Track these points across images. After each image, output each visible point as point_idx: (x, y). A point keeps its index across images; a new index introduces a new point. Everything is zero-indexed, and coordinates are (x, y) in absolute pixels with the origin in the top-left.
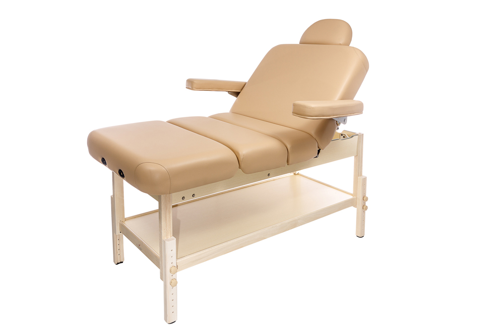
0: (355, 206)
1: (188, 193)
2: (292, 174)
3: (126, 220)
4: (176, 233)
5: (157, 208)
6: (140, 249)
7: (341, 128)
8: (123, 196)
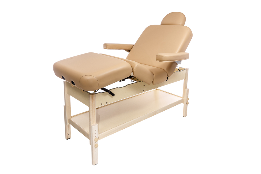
0: (183, 103)
2: (155, 89)
3: (72, 117)
6: (79, 131)
7: (179, 66)
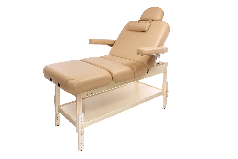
0: (163, 95)
1: (89, 93)
2: (136, 82)
3: (61, 106)
4: (84, 111)
5: (75, 100)
6: (67, 119)
8: (60, 95)
